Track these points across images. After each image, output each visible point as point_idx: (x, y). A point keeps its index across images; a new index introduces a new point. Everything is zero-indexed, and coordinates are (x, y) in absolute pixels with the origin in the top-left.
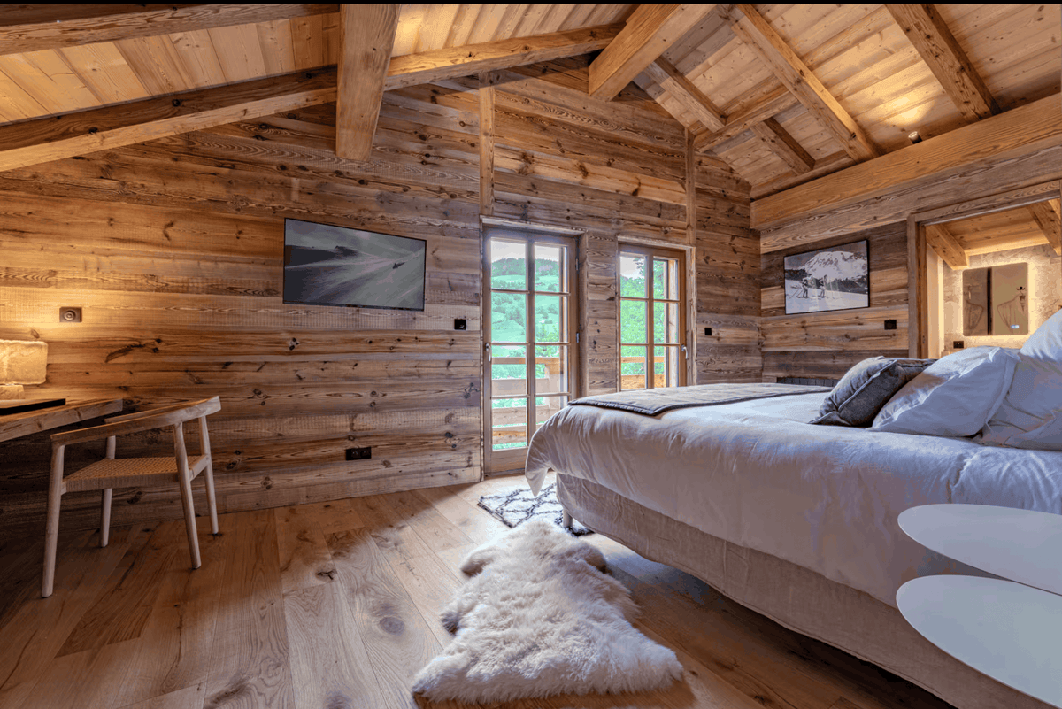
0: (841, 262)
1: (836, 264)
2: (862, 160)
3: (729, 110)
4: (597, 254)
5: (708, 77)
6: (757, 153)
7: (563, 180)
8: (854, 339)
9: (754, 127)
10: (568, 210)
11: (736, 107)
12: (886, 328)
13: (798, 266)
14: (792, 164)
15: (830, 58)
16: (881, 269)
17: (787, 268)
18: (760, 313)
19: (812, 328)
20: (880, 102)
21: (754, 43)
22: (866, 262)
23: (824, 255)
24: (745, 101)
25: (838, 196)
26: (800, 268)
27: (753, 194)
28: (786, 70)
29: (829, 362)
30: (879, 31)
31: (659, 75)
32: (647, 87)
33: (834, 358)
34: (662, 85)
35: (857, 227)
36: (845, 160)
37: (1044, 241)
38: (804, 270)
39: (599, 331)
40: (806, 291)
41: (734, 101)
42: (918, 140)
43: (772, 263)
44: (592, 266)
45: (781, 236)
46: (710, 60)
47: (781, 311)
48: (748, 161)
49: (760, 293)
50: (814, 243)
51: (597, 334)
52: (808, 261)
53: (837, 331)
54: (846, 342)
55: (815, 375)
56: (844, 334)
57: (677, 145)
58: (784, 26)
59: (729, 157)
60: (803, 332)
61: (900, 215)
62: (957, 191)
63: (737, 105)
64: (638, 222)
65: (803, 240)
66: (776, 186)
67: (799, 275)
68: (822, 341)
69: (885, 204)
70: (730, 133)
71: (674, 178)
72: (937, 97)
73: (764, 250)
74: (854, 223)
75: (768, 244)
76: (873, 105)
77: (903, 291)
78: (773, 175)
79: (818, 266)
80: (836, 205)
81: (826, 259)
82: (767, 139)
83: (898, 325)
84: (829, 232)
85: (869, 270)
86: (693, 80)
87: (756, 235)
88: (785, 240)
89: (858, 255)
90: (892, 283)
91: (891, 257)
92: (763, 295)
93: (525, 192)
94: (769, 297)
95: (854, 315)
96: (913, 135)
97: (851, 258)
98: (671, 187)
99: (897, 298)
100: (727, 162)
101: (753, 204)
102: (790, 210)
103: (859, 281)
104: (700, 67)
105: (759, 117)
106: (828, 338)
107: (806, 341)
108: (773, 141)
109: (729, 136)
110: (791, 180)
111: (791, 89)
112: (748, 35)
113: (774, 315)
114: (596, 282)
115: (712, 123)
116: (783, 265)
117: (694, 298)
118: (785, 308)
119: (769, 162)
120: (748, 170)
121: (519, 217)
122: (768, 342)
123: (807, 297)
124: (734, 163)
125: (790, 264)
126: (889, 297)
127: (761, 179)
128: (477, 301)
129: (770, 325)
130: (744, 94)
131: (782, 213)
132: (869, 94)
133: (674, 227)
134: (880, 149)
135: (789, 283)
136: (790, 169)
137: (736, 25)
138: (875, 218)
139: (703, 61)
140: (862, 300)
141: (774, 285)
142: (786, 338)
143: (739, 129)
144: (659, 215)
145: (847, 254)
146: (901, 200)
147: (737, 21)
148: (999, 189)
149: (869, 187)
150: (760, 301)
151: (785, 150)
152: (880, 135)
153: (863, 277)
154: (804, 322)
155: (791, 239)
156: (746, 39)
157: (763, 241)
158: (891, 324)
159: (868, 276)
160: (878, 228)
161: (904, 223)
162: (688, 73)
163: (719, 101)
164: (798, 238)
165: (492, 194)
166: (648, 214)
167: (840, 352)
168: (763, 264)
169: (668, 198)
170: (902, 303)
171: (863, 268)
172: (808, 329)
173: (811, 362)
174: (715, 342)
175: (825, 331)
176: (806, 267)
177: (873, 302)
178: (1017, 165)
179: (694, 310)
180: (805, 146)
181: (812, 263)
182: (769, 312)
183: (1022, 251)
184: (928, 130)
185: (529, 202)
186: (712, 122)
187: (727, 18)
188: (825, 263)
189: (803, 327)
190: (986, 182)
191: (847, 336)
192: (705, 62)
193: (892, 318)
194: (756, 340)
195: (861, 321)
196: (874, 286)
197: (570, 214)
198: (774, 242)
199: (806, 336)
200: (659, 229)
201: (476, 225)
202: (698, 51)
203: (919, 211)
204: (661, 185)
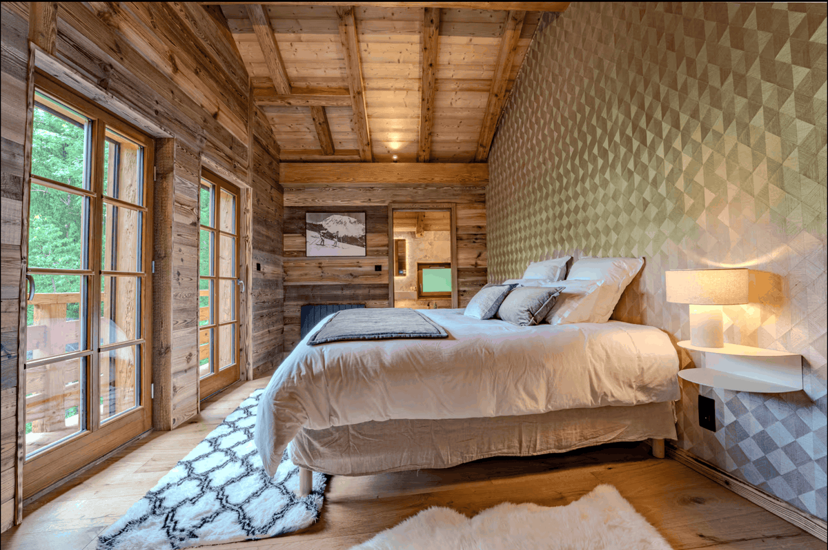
0: (348, 224)
1: (345, 225)
2: (365, 161)
3: (295, 83)
4: (182, 169)
5: (294, 48)
6: (298, 126)
7: (153, 61)
8: (356, 277)
9: (313, 107)
10: (157, 103)
11: (303, 84)
12: (376, 270)
13: (317, 221)
14: (324, 146)
15: (378, 89)
16: (373, 232)
17: (308, 221)
18: (284, 254)
19: (326, 269)
20: (388, 130)
21: (348, 49)
22: (364, 227)
23: (337, 217)
24: (312, 84)
25: (352, 179)
26: (319, 223)
27: (282, 157)
28: (356, 81)
29: (339, 292)
30: (408, 90)
31: (258, 17)
32: (231, 18)
33: (342, 289)
34: (256, 27)
35: (358, 203)
36: (356, 157)
37: (414, 229)
38: (322, 225)
39: (182, 260)
40: (323, 241)
41: (304, 79)
42: (396, 162)
43: (294, 215)
44: (177, 180)
45: (302, 196)
46: (304, 36)
47: (302, 254)
48: (288, 129)
49: (283, 238)
50: (329, 207)
51: (181, 264)
52: (324, 219)
53: (344, 271)
54: (351, 278)
55: (328, 302)
56: (349, 273)
57: (243, 87)
58: (365, 50)
59: (275, 119)
60: (319, 271)
61: (384, 202)
62: (412, 197)
63: (304, 83)
64: (217, 148)
65: (319, 203)
66: (304, 157)
67: (318, 228)
68: (334, 278)
69: (375, 192)
70: (291, 102)
71: (242, 118)
72: (412, 142)
73: (286, 203)
74: (357, 199)
75: (289, 200)
76: (383, 130)
77: (385, 248)
78: (302, 148)
79: (332, 224)
80: (346, 185)
81: (338, 220)
82: (317, 120)
83: (383, 269)
84: (339, 202)
85: (366, 232)
86: (279, 41)
87: (281, 190)
88: (305, 199)
89: (359, 222)
90: (379, 243)
91: (379, 226)
92: (285, 239)
93: (106, 48)
94: (291, 242)
95: (355, 261)
96: (395, 157)
97: (355, 222)
98: (240, 125)
99: (382, 251)
100: (271, 122)
101: (282, 164)
102: (316, 178)
103: (360, 238)
104: (292, 36)
105: (320, 101)
106: (338, 276)
107: (322, 278)
108: (320, 124)
109: (290, 103)
110: (317, 157)
111: (352, 95)
112: (347, 39)
113: (295, 256)
114: (182, 201)
115: (282, 87)
116: (305, 218)
117: (250, 234)
118: (305, 252)
119: (303, 137)
120: (284, 136)
121: (96, 80)
122: (291, 278)
123: (323, 245)
124: (276, 126)
125: (311, 219)
126: (377, 251)
127: (290, 147)
128: (18, 191)
129: (292, 264)
130: (314, 78)
131: (309, 179)
132: (384, 123)
133: (241, 164)
134: (375, 159)
135: (309, 233)
136: (320, 148)
137: (344, 27)
138: (370, 200)
139: (298, 32)
140: (360, 251)
141: (296, 233)
142: (306, 274)
143: (302, 103)
144: (231, 148)
145: (353, 220)
146: (384, 193)
147: (346, 25)
148: (429, 201)
149: (372, 179)
150: (283, 244)
151: (324, 134)
152: (378, 150)
153: (363, 236)
154: (320, 263)
155: (310, 200)
156: (345, 43)
157: (286, 197)
158: (378, 268)
159: (366, 235)
160: (371, 206)
161: (386, 207)
162: (278, 32)
163: (293, 72)
164: (316, 201)
165: (54, 19)
166: (224, 143)
167: (346, 285)
168: (286, 214)
169: (237, 134)
170: (384, 255)
171: (363, 230)
172: (324, 269)
173: (325, 293)
174: (262, 277)
175: (336, 270)
176: (323, 223)
177: (368, 253)
178: (436, 191)
179: (250, 245)
180: (335, 137)
181: (328, 221)
182: (291, 254)
183: (403, 233)
184: (403, 158)
185: (111, 66)
186: (282, 85)
187: (341, 17)
188: (338, 223)
189: (320, 267)
190: (424, 195)
191: (351, 275)
192: (299, 35)
193: (379, 264)
194: (281, 276)
195: (361, 265)
196: (369, 243)
197: (159, 108)
198: (297, 200)
199: (322, 274)
200: (230, 161)
201: (22, 56)
202: (298, 22)
203: (394, 202)
204: (234, 120)
